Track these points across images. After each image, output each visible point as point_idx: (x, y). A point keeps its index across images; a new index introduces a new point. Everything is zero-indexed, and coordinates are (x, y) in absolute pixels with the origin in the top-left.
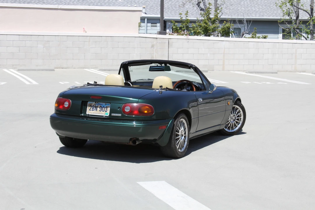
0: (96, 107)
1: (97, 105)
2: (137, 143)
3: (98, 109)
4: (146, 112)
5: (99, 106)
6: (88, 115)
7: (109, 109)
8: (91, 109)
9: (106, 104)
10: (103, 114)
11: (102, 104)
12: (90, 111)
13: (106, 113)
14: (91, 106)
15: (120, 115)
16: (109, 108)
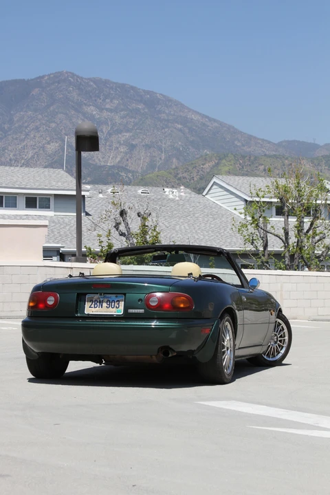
0: (101, 302)
1: (101, 299)
2: (170, 356)
3: (105, 305)
4: (182, 306)
5: (106, 300)
6: (88, 314)
7: (122, 304)
8: (93, 306)
9: (116, 297)
10: (112, 312)
11: (110, 297)
12: (90, 309)
13: (118, 310)
14: (91, 301)
15: (142, 311)
16: (123, 302)
